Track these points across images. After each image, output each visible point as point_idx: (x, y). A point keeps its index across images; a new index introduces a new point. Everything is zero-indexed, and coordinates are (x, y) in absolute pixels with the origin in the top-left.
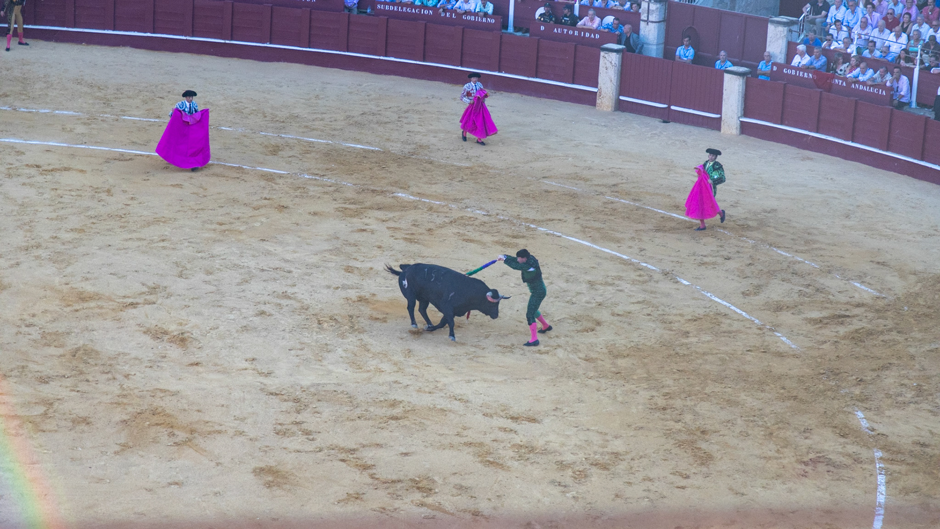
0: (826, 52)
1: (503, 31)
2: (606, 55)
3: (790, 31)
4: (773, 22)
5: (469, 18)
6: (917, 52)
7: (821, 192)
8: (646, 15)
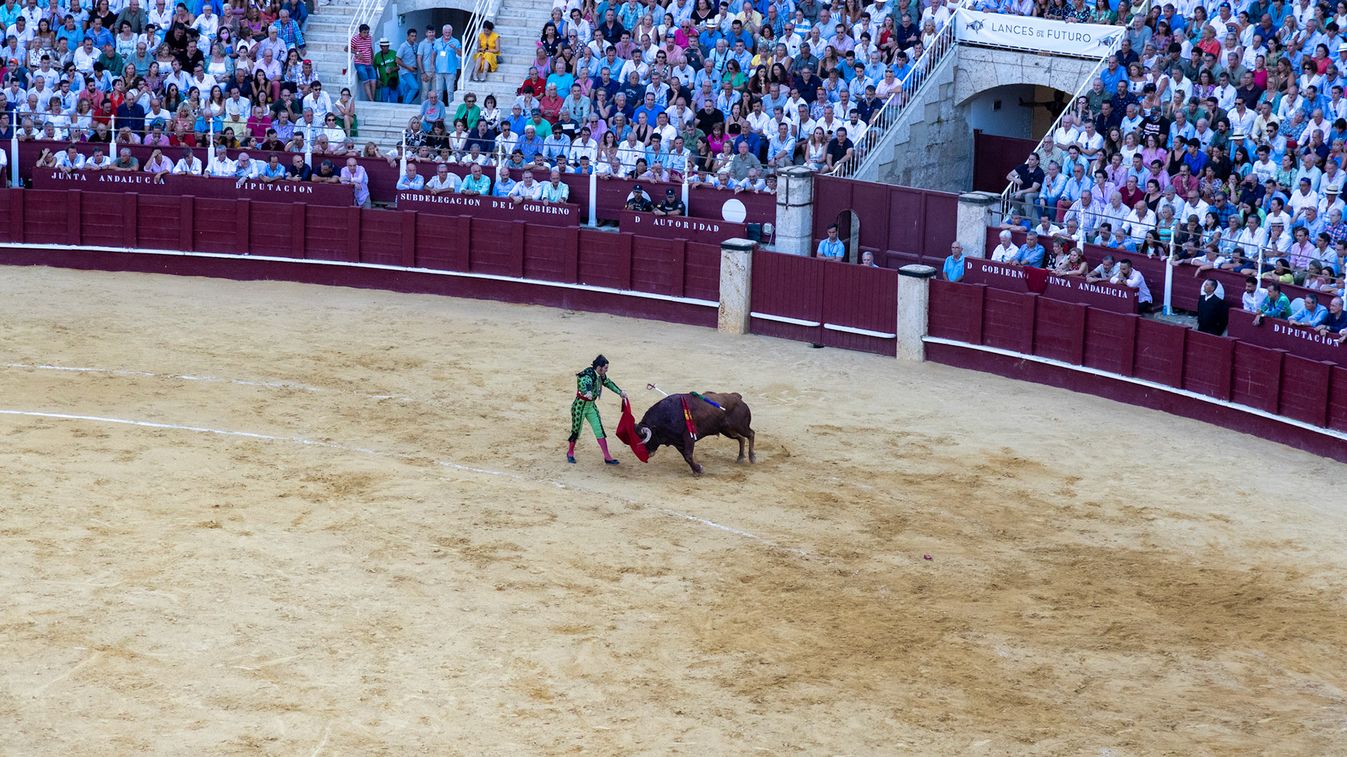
0: (1042, 240)
1: (582, 225)
2: (729, 255)
3: (990, 212)
4: (965, 200)
5: (532, 208)
6: (1170, 236)
7: (1042, 438)
8: (784, 196)
